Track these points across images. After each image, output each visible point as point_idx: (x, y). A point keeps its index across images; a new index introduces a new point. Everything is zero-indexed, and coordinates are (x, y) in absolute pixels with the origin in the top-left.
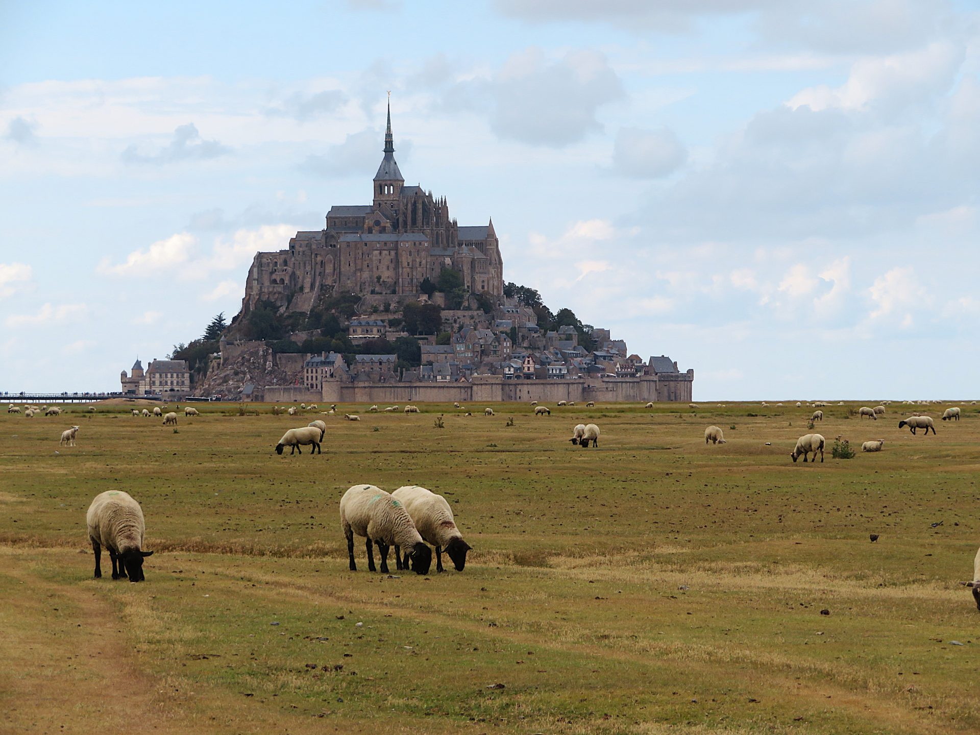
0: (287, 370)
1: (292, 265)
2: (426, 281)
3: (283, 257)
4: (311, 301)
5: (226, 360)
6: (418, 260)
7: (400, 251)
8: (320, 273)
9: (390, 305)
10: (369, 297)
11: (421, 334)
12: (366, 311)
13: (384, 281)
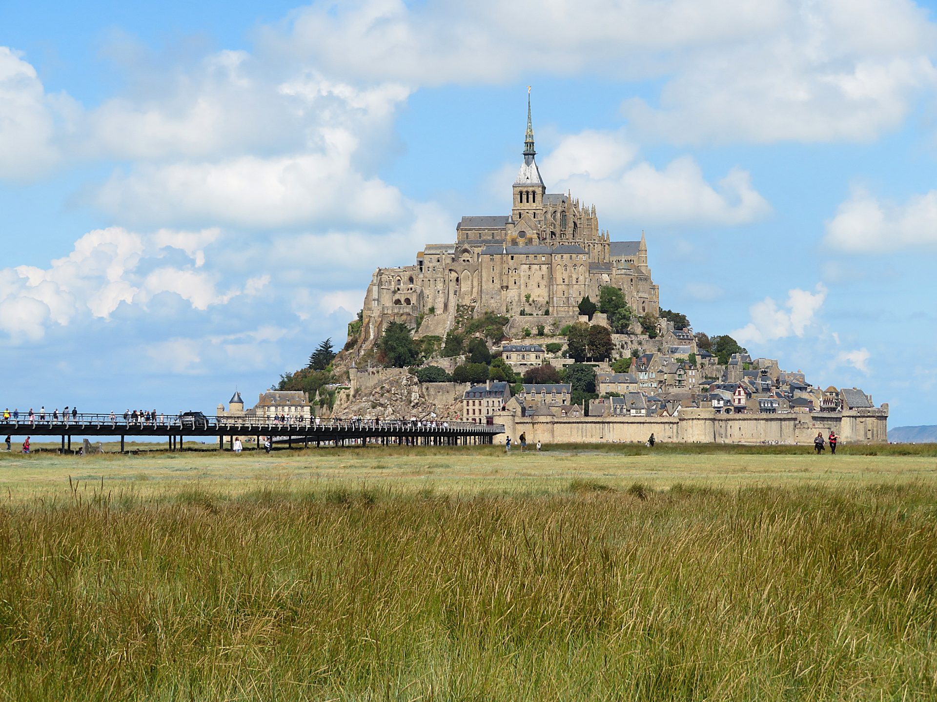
0: (436, 402)
1: (420, 283)
2: (586, 300)
3: (408, 274)
4: (445, 323)
5: (357, 391)
6: (574, 276)
7: (554, 265)
8: (456, 291)
9: (543, 328)
10: (518, 318)
11: (589, 360)
12: (516, 335)
13: (533, 301)
